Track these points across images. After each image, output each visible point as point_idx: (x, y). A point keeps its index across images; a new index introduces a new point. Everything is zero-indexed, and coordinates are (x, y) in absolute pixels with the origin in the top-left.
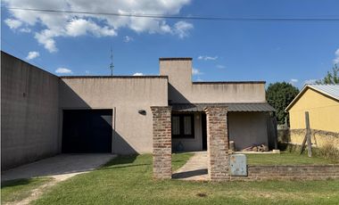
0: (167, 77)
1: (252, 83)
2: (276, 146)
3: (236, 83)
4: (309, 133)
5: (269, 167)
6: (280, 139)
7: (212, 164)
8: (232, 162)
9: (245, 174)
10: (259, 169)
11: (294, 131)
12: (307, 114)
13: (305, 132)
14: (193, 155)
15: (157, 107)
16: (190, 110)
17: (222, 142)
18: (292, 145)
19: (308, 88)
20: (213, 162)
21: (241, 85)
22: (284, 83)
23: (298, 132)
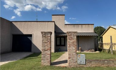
0: (54, 22)
1: (89, 24)
2: (98, 50)
3: (82, 25)
4: (112, 45)
5: (96, 60)
6: (99, 47)
7: (69, 59)
8: (78, 58)
9: (84, 63)
10: (91, 61)
11: (105, 44)
12: (111, 37)
13: (110, 44)
14: (64, 53)
15: (44, 32)
16: (63, 35)
17: (74, 48)
18: (104, 49)
19: (110, 27)
20: (69, 58)
21: (84, 25)
22: (100, 27)
23: (107, 44)
